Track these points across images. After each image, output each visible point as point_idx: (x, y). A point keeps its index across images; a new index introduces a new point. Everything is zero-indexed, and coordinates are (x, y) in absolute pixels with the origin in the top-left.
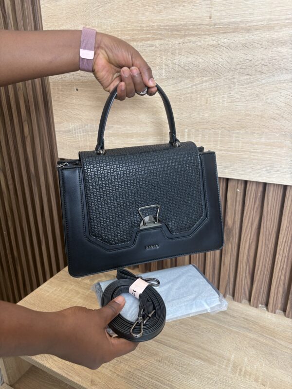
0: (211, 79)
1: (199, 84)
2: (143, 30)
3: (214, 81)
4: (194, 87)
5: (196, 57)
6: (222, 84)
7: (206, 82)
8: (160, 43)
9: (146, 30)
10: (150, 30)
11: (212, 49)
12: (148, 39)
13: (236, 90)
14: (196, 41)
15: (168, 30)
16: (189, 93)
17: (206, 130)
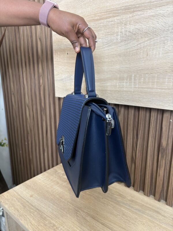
1: (142, 43)
2: (107, 12)
3: (153, 39)
4: (139, 45)
5: (141, 24)
6: (159, 41)
7: (147, 41)
8: (118, 18)
9: (109, 11)
10: (111, 11)
11: (152, 18)
12: (110, 17)
13: (169, 44)
14: (141, 14)
15: (123, 10)
16: (135, 50)
17: (146, 75)
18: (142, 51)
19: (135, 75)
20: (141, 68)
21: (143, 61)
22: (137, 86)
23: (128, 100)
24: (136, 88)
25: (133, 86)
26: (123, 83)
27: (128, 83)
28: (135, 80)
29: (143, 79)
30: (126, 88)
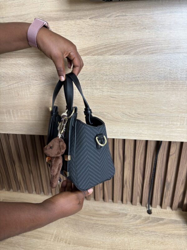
0: (18, 82)
1: (12, 84)
3: (19, 83)
4: (9, 86)
5: (6, 69)
6: (24, 85)
7: (15, 83)
11: (14, 66)
13: (32, 88)
16: (7, 90)
17: (22, 110)
18: (13, 91)
19: (12, 110)
20: (16, 105)
21: (16, 99)
22: (16, 119)
23: (12, 130)
24: (16, 120)
25: (13, 119)
26: (4, 116)
27: (9, 116)
28: (13, 114)
29: (19, 113)
30: (8, 120)
